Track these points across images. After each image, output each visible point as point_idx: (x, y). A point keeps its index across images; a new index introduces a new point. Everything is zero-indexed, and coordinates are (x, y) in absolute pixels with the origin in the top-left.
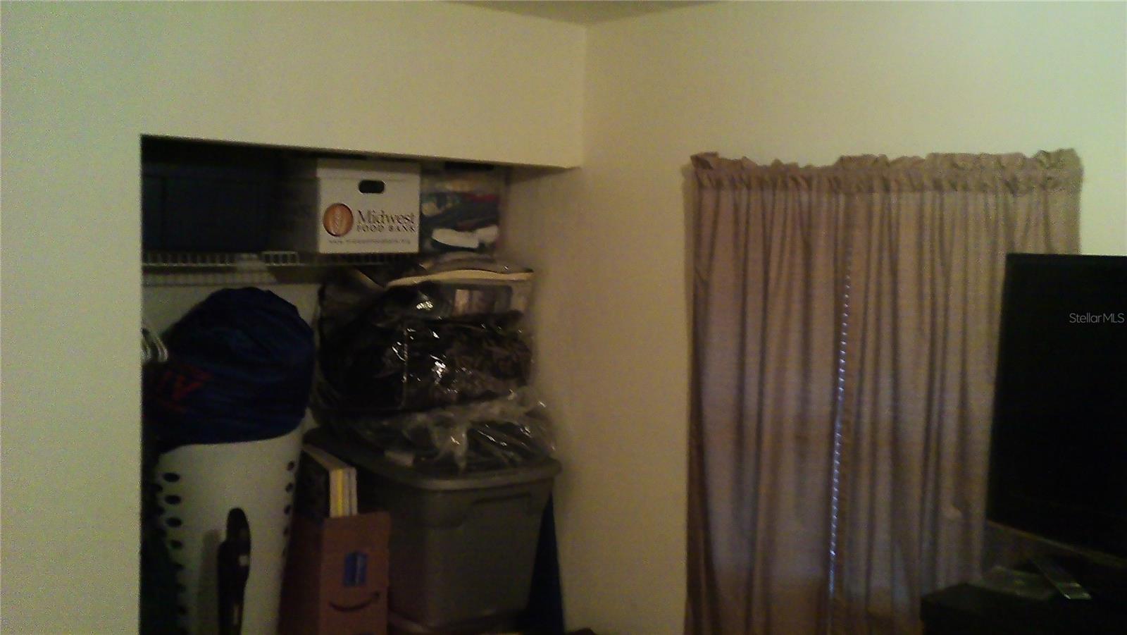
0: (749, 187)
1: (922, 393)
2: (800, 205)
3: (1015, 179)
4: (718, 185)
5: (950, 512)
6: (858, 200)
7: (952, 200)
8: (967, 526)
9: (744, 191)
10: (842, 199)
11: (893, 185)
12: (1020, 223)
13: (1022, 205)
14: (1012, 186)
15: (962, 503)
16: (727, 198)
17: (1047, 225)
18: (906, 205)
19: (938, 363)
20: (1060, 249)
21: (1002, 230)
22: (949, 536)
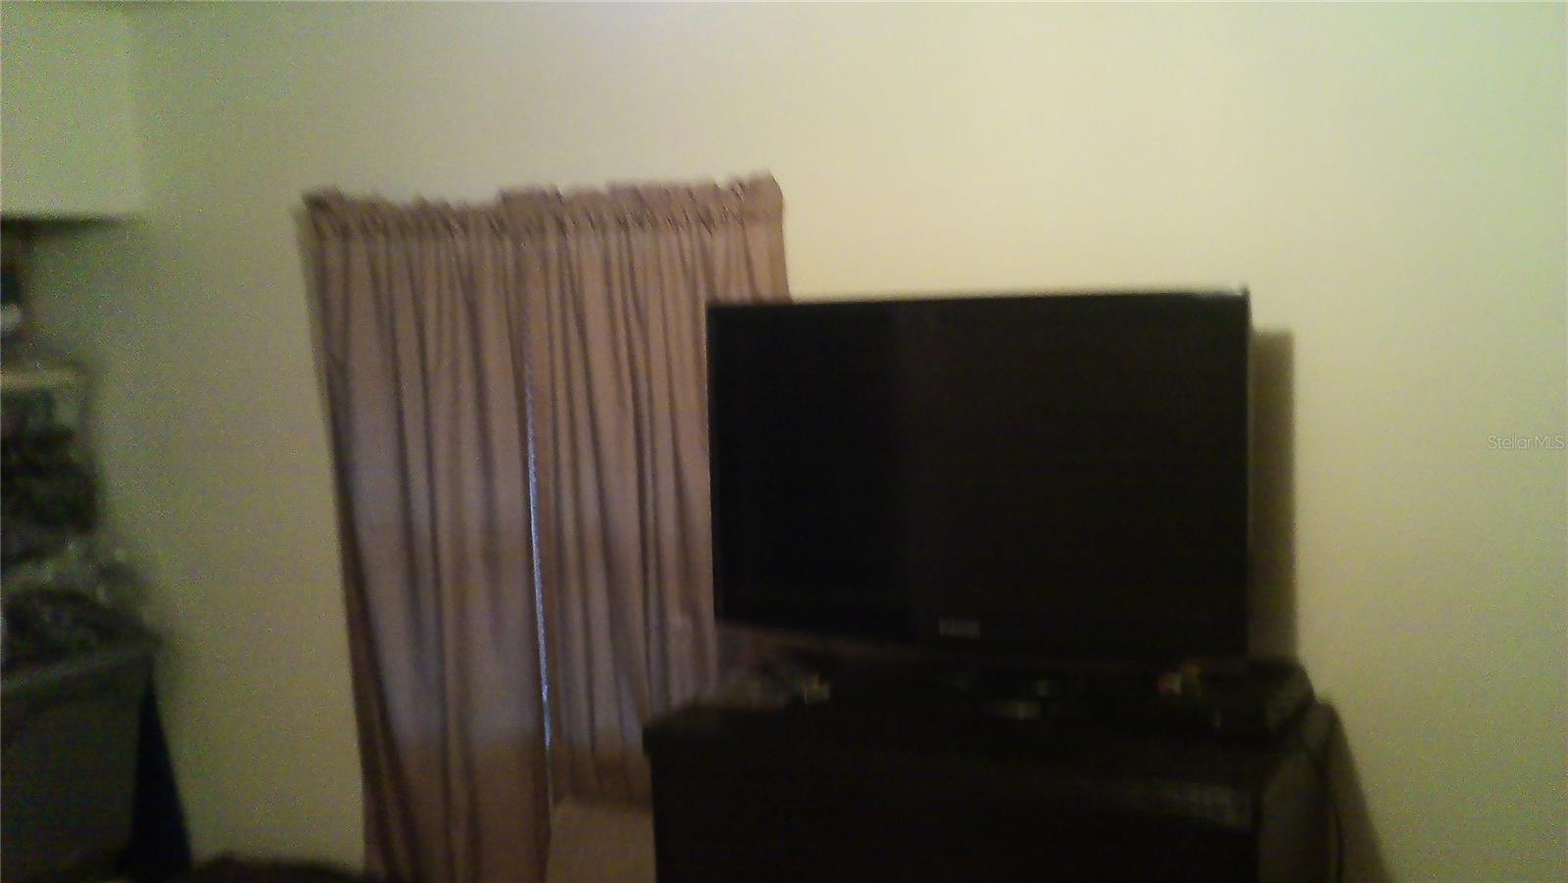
0: (386, 233)
1: (632, 495)
2: (458, 257)
3: (708, 213)
4: (345, 234)
5: (677, 621)
6: (527, 246)
7: (642, 241)
8: (698, 643)
9: (381, 239)
10: (508, 245)
11: (568, 221)
12: (719, 265)
13: (720, 244)
14: (706, 221)
15: (691, 608)
16: (359, 249)
17: (749, 262)
18: (588, 250)
19: (647, 437)
20: (766, 292)
21: (700, 276)
22: (680, 649)
